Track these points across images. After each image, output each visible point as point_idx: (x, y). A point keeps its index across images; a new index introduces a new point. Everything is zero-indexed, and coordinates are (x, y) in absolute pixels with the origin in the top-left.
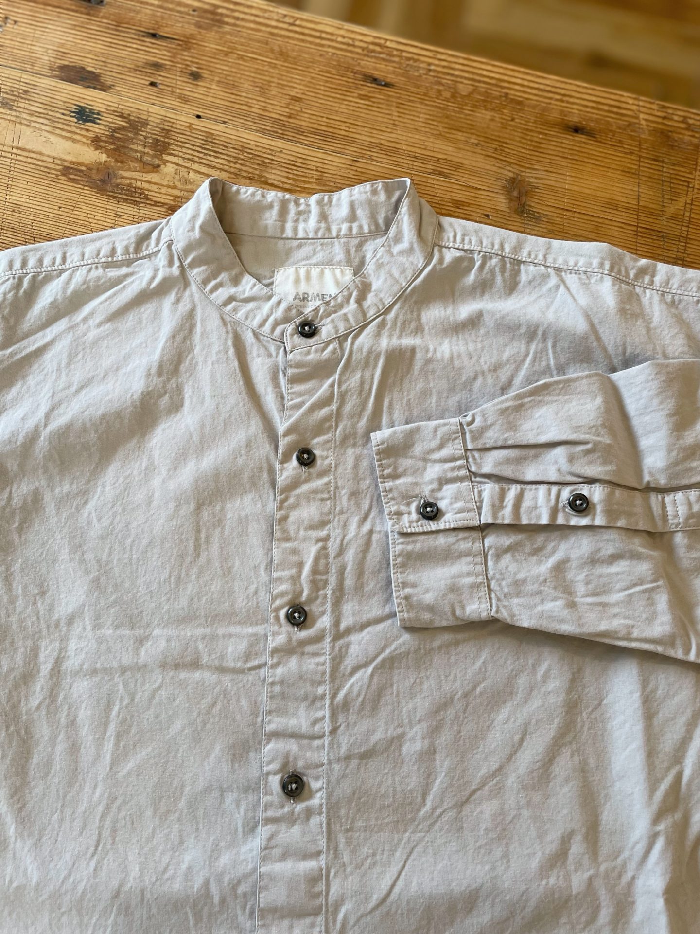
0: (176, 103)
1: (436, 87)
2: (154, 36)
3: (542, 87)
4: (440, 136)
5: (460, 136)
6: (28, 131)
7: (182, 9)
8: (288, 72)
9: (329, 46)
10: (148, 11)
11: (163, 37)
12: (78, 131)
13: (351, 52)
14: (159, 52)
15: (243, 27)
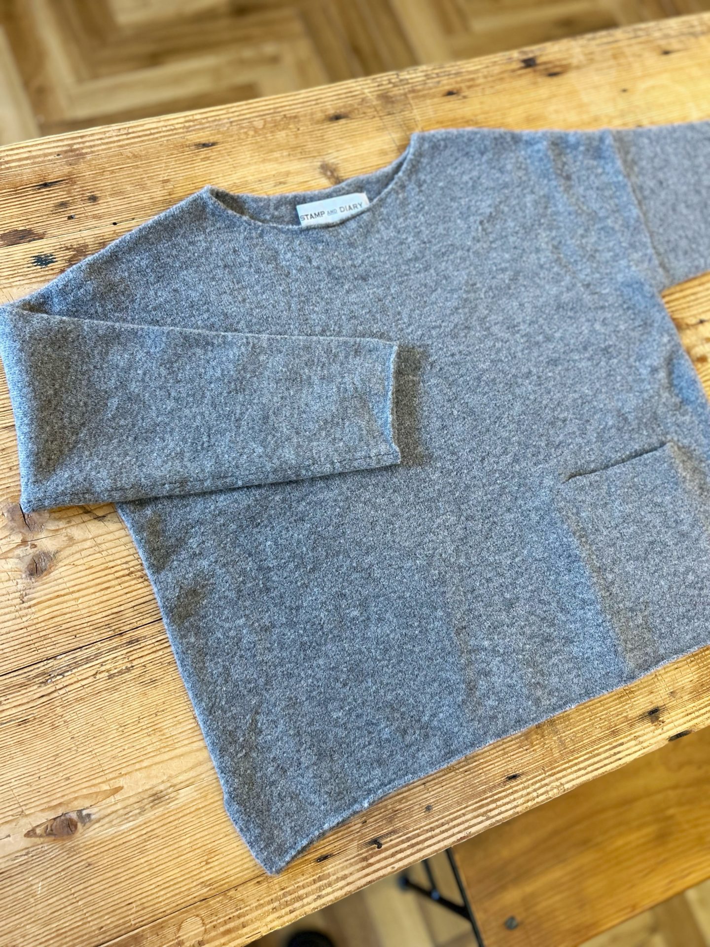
0: (94, 223)
1: (242, 131)
2: (46, 185)
3: (301, 101)
4: (264, 161)
5: (277, 155)
6: (14, 290)
7: (50, 158)
8: (148, 166)
9: (161, 137)
10: (28, 170)
11: (52, 184)
12: (46, 273)
13: (176, 134)
14: (58, 195)
15: (98, 151)
